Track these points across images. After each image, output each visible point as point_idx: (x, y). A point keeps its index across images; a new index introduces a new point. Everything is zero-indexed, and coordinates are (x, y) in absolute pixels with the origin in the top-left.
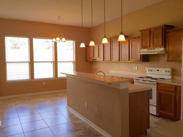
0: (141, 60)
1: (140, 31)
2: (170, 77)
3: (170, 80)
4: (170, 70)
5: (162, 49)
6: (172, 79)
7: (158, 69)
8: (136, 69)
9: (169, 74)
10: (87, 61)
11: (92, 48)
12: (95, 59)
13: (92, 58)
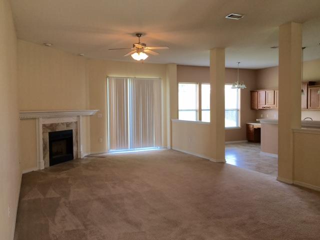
10: (252, 109)
11: (262, 93)
12: (268, 106)
13: (262, 105)
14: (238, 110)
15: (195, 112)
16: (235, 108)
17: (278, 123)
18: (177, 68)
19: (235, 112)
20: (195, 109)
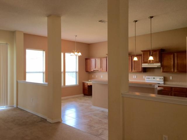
0: (142, 71)
1: (142, 51)
2: (163, 82)
3: (163, 84)
4: (163, 77)
5: (159, 64)
6: (164, 84)
7: (154, 77)
8: (136, 77)
9: (162, 80)
10: (87, 71)
11: (93, 61)
12: (97, 69)
13: (93, 68)
14: (76, 72)
15: (42, 74)
16: (75, 70)
17: (107, 84)
18: (24, 36)
19: (75, 74)
20: (42, 71)
